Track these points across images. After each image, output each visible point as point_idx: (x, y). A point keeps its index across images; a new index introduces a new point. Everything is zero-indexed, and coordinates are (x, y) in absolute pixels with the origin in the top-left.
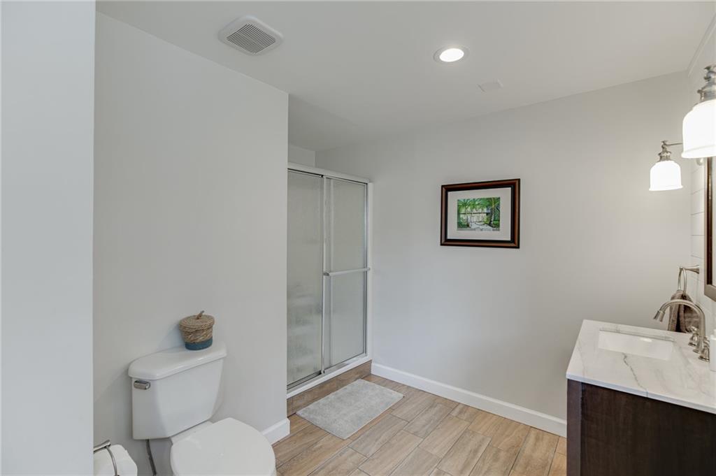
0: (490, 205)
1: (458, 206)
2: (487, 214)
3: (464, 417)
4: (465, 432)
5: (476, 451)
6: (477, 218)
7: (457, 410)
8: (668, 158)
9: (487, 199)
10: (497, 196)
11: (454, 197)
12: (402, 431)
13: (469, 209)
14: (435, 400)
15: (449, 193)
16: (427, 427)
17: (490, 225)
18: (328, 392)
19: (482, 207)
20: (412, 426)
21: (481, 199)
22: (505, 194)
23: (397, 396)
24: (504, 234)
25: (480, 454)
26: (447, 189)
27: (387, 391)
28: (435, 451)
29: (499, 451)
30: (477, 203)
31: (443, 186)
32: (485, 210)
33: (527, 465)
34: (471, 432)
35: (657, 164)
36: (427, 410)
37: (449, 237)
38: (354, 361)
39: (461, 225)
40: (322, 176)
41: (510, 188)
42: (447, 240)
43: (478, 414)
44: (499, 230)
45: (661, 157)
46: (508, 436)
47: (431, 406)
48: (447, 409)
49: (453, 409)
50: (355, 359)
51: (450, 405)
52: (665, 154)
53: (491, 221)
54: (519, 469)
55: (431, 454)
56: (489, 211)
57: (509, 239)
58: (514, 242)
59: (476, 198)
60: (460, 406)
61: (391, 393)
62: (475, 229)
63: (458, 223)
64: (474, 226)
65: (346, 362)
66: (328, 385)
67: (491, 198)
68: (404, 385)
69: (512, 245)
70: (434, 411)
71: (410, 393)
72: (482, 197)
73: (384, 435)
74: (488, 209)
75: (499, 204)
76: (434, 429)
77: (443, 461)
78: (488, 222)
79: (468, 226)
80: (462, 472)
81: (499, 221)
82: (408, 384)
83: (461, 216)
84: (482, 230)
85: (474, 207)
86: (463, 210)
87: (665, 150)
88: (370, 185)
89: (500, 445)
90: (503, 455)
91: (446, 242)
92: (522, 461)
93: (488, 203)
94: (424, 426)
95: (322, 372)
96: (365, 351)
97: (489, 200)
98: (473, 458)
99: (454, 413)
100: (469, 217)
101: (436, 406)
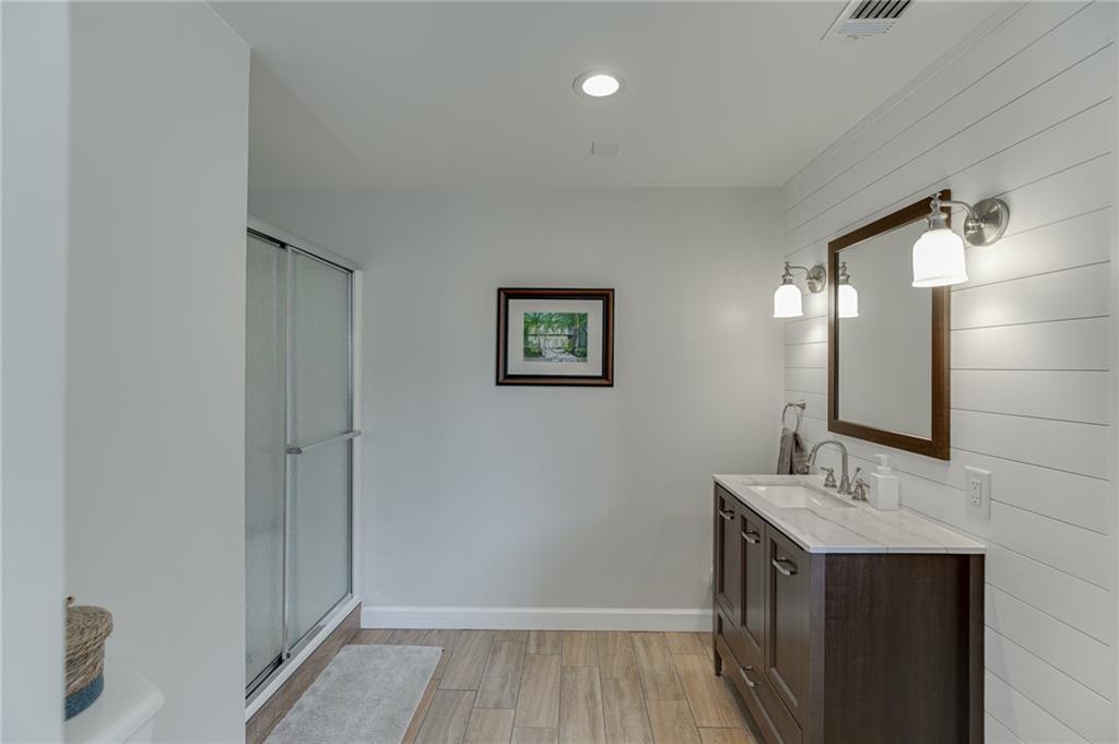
0: (572, 324)
1: (525, 322)
2: (570, 337)
3: (548, 649)
4: (562, 673)
5: (592, 695)
6: (553, 342)
7: (533, 642)
8: (790, 282)
9: (569, 314)
10: (582, 311)
11: (518, 309)
12: (474, 710)
13: (542, 328)
14: (495, 640)
15: (511, 302)
16: (508, 687)
17: (572, 353)
18: (299, 694)
19: (562, 326)
20: (485, 695)
21: (560, 314)
22: (594, 309)
23: (432, 654)
24: (593, 367)
25: (599, 698)
26: (507, 295)
27: (409, 649)
28: (542, 722)
29: (617, 681)
30: (554, 320)
31: (500, 290)
32: (566, 331)
33: (656, 684)
34: (569, 669)
35: (781, 287)
36: (491, 660)
37: (510, 372)
38: (336, 614)
39: (531, 353)
40: (283, 245)
41: (601, 302)
42: (507, 377)
43: (561, 638)
44: (586, 361)
45: (785, 280)
46: (614, 655)
47: (495, 651)
48: (519, 647)
49: (527, 642)
50: (335, 610)
51: (517, 638)
52: (788, 278)
53: (574, 348)
54: (651, 695)
55: (541, 728)
56: (572, 333)
57: (600, 373)
58: (606, 378)
59: (553, 312)
60: (533, 636)
61: (419, 652)
62: (550, 360)
63: (525, 349)
64: (549, 354)
65: (321, 624)
66: (297, 680)
67: (574, 314)
68: (431, 631)
69: (605, 382)
70: (502, 656)
71: (451, 640)
72: (563, 311)
73: (450, 730)
74: (570, 330)
75: (586, 323)
76: (520, 686)
77: (562, 733)
78: (571, 349)
79: (540, 354)
80: (594, 736)
81: (586, 347)
82: (438, 627)
83: (530, 338)
84: (561, 360)
85: (549, 326)
86: (533, 330)
87: (788, 274)
88: (358, 274)
89: (614, 673)
90: (624, 684)
91: (505, 379)
92: (648, 684)
93: (570, 321)
94: (503, 687)
95: (284, 657)
96: (350, 590)
97: (572, 316)
98: (595, 707)
99: (532, 650)
100: (542, 341)
101: (500, 648)
